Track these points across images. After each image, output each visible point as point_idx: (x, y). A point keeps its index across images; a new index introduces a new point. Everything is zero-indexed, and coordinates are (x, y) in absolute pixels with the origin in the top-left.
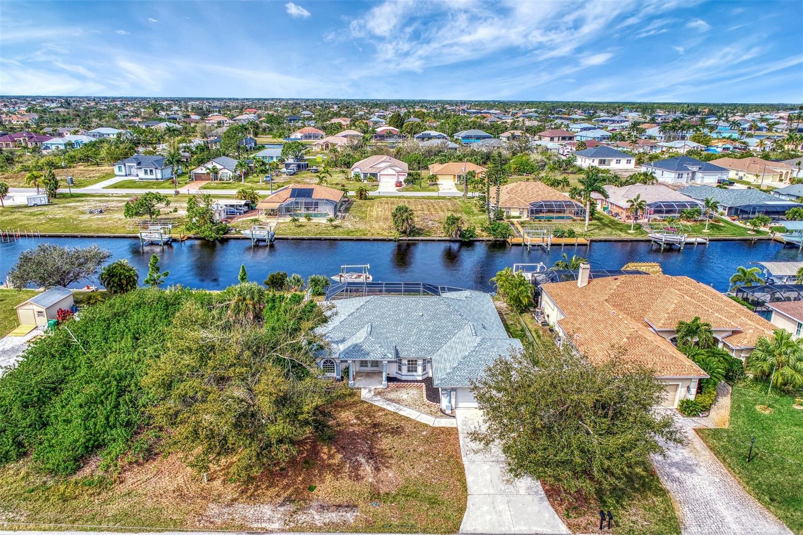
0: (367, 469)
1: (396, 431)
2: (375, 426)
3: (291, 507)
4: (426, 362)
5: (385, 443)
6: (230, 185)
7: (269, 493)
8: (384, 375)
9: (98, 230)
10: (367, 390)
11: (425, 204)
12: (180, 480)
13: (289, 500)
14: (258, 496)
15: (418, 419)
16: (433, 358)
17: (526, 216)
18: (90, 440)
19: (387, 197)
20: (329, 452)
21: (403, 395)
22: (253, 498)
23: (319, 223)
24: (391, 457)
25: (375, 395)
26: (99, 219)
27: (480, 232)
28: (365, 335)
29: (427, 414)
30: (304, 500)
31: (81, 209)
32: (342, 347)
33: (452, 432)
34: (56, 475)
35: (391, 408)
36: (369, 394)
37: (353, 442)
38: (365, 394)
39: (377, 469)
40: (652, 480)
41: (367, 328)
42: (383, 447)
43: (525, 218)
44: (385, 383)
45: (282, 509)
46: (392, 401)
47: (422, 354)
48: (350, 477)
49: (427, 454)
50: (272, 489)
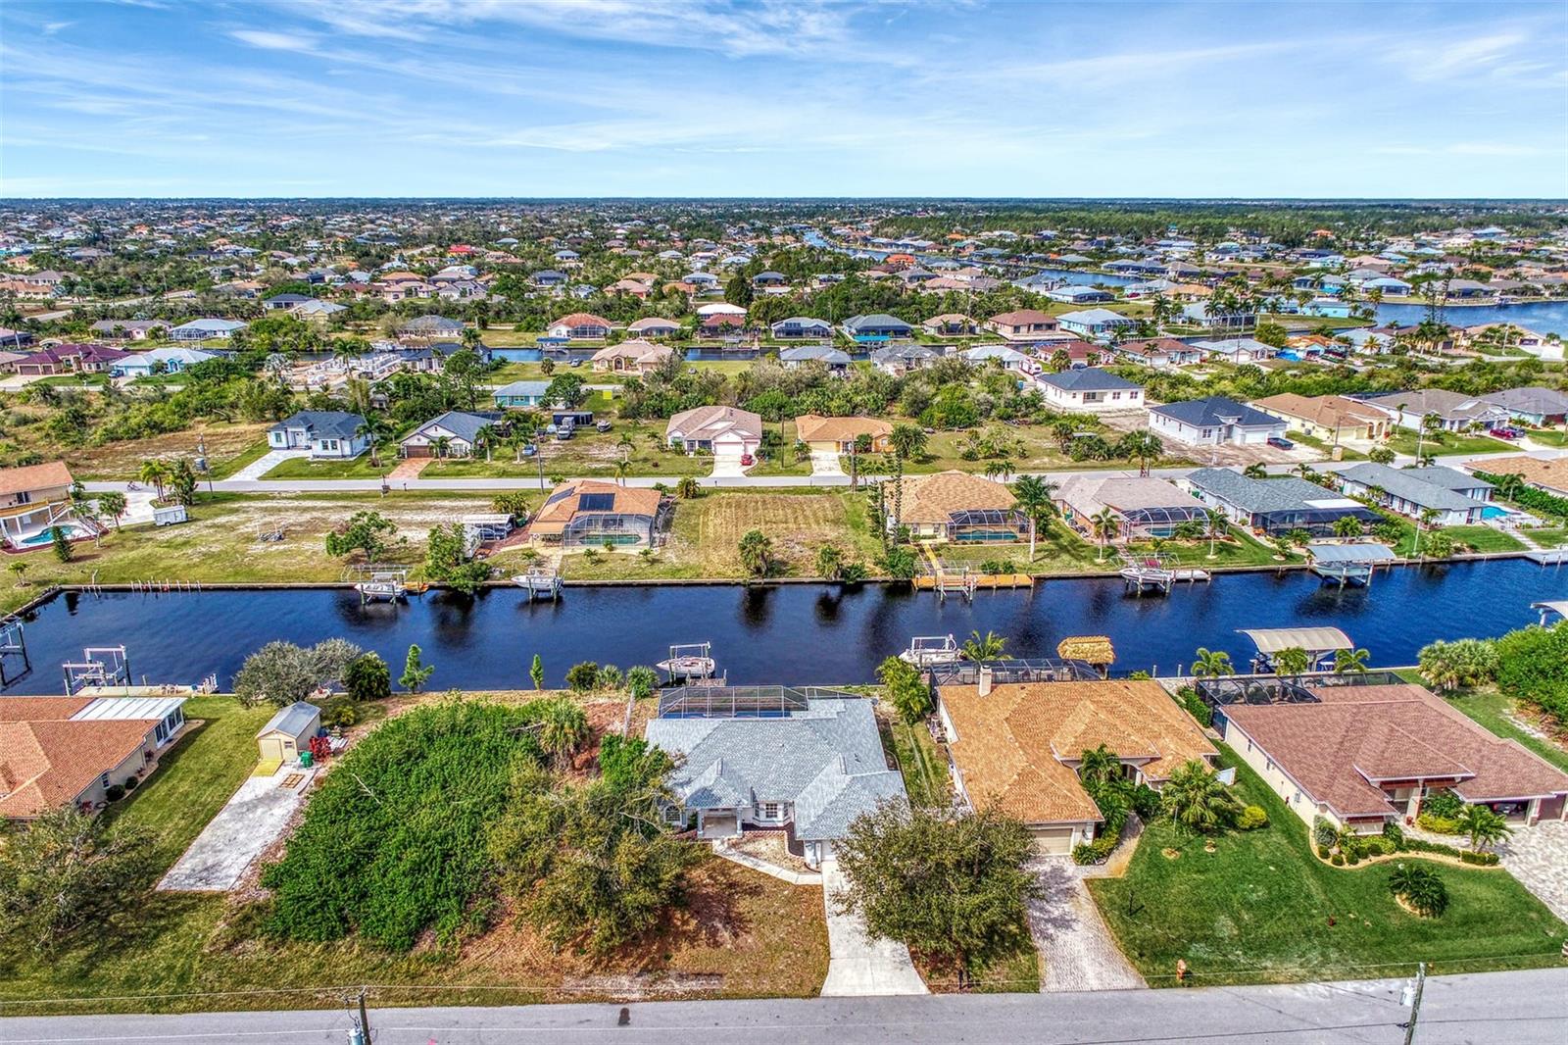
0: (725, 935)
1: (755, 892)
2: (731, 886)
3: (649, 978)
4: (788, 805)
5: (743, 905)
6: (468, 467)
7: (624, 964)
8: (739, 823)
9: (287, 576)
10: (719, 842)
11: (790, 505)
12: (526, 953)
13: (645, 970)
14: (614, 966)
15: (779, 877)
16: (796, 801)
17: (943, 534)
18: (421, 913)
19: (727, 490)
20: (683, 916)
21: (761, 846)
22: (609, 970)
23: (627, 555)
24: (750, 921)
25: (729, 848)
26: (282, 553)
27: (872, 566)
28: (714, 776)
29: (789, 869)
30: (662, 969)
31: (242, 529)
32: (688, 791)
33: (815, 891)
34: (392, 951)
35: (748, 863)
36: (721, 847)
37: (708, 906)
38: (717, 847)
39: (736, 935)
40: (1023, 938)
41: (716, 767)
42: (741, 910)
43: (942, 539)
44: (740, 832)
45: (640, 979)
46: (749, 854)
47: (782, 797)
48: (708, 945)
49: (788, 916)
50: (627, 961)
